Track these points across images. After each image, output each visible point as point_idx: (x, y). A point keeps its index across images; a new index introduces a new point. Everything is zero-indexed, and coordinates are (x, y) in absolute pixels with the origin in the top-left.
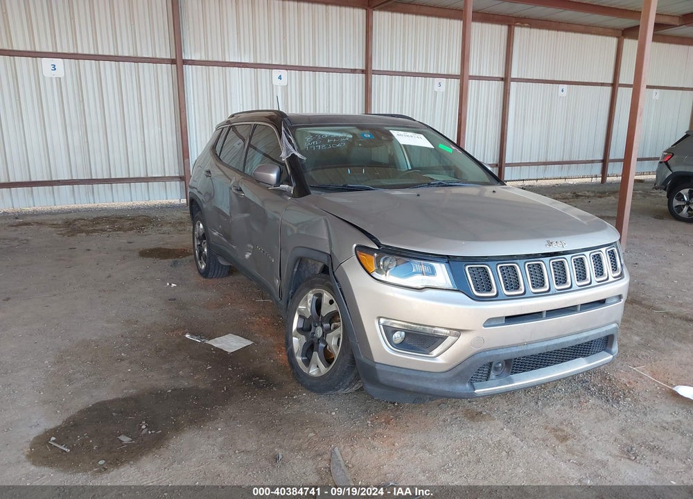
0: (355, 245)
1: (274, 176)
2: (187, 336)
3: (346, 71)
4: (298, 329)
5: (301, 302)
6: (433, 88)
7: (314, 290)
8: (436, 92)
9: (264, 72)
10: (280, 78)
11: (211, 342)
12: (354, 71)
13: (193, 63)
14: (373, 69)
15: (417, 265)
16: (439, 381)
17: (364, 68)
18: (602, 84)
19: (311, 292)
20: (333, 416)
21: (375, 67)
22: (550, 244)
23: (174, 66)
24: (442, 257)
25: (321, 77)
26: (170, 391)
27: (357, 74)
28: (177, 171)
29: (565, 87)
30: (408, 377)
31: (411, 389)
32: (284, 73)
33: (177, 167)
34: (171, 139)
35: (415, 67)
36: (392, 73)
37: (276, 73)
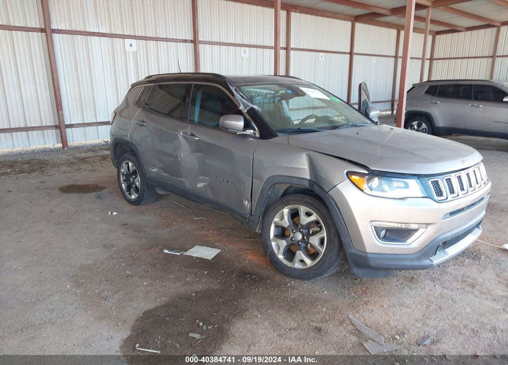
0: (346, 171)
1: (241, 124)
2: (166, 251)
3: (180, 41)
4: (275, 236)
5: (277, 215)
6: (240, 55)
7: (290, 206)
8: (242, 58)
9: (118, 41)
10: (131, 45)
11: (188, 253)
12: (185, 41)
13: (59, 32)
14: (199, 39)
15: (397, 183)
16: (412, 260)
17: (193, 39)
18: (344, 53)
19: (286, 207)
20: (326, 294)
21: (201, 38)
22: (463, 162)
23: (44, 34)
24: (415, 175)
25: (162, 45)
26: (194, 294)
27: (188, 44)
28: (53, 121)
29: (323, 54)
30: (392, 259)
31: (394, 268)
32: (133, 41)
33: (52, 117)
34: (45, 95)
35: (228, 40)
36: (212, 43)
37: (128, 41)
